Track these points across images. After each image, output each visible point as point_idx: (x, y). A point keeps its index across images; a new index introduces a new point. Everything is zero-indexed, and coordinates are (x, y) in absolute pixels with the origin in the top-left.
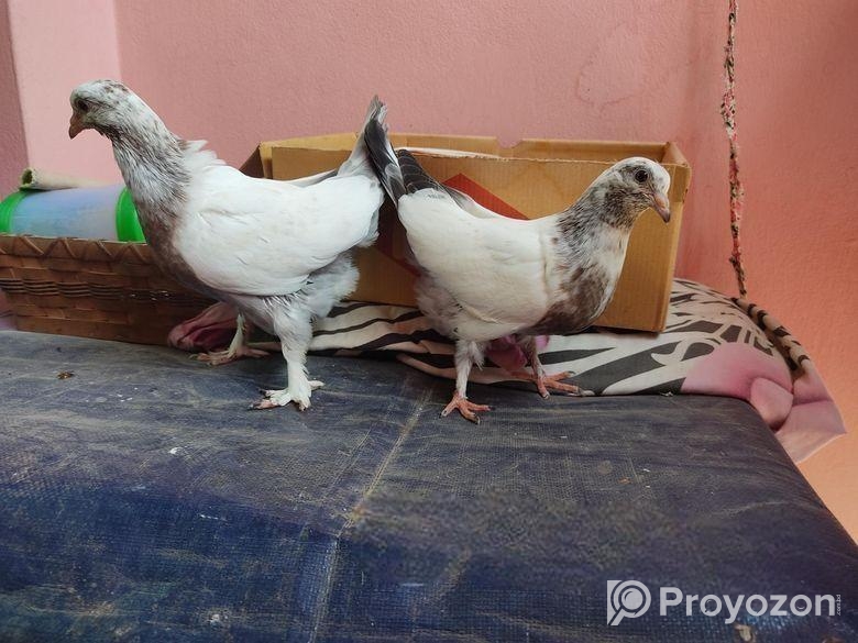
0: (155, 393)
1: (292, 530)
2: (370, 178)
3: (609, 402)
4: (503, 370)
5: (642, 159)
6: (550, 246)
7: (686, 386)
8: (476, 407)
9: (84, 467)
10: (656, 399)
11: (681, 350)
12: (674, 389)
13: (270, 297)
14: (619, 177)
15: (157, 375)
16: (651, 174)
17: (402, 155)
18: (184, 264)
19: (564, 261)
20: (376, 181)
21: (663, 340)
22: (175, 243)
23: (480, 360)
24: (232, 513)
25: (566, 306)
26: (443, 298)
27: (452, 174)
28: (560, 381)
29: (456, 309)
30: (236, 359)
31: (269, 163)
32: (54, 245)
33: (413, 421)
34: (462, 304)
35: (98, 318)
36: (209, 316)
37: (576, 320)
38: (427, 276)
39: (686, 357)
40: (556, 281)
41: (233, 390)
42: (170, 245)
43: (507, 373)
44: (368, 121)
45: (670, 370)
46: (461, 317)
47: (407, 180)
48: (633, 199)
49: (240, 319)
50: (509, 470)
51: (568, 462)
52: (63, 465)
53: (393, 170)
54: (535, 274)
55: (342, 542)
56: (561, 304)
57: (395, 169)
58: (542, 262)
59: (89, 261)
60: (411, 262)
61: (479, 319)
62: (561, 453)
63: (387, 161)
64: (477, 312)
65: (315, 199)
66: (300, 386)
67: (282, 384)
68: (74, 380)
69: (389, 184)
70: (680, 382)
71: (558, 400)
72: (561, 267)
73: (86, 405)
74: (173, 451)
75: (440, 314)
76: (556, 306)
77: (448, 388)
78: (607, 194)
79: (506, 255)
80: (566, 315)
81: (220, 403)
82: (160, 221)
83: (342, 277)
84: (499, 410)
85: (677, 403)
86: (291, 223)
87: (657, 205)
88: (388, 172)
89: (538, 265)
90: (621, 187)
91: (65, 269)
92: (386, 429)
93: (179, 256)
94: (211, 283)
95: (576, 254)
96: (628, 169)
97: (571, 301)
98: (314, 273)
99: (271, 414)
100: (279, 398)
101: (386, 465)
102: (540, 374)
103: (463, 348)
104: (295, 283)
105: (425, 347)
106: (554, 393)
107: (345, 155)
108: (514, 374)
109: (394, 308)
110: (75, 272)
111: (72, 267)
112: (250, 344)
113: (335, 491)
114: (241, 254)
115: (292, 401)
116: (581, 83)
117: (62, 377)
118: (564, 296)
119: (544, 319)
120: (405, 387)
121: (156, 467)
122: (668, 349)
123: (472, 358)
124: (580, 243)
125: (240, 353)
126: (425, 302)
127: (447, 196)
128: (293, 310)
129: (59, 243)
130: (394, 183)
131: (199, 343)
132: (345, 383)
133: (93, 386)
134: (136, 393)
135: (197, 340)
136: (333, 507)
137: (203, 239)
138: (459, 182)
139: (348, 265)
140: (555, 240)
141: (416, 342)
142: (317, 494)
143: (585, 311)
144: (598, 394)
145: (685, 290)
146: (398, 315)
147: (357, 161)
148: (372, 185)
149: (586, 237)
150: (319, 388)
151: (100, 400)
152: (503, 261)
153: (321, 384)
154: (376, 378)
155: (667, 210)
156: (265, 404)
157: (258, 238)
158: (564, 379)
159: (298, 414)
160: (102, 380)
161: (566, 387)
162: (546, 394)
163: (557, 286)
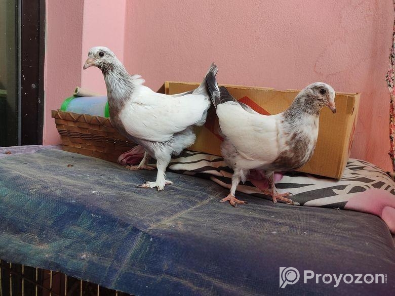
0: (102, 177)
1: (125, 225)
2: (205, 96)
3: (306, 208)
4: (257, 189)
5: (323, 83)
6: (280, 125)
7: (347, 205)
8: (238, 201)
9: (56, 192)
10: (331, 210)
11: (348, 189)
12: (341, 206)
13: (155, 142)
14: (311, 91)
15: (106, 170)
16: (328, 91)
17: (222, 88)
18: (122, 124)
19: (286, 130)
20: (208, 97)
21: (340, 183)
22: (120, 116)
23: (244, 179)
24: (104, 215)
25: (288, 153)
26: (231, 149)
27: (243, 96)
28: (285, 197)
29: (236, 154)
30: (140, 169)
31: (168, 89)
32: (80, 116)
33: (205, 202)
34: (239, 151)
35: (94, 149)
36: (134, 151)
37: (293, 161)
38: (226, 140)
39: (350, 192)
40: (283, 141)
41: (133, 180)
42: (118, 117)
43: (259, 190)
44: (208, 72)
45: (340, 197)
46: (238, 158)
47: (222, 98)
48: (318, 102)
49: (146, 153)
50: (238, 223)
51: (268, 224)
52: (49, 190)
53: (216, 93)
54: (272, 138)
55: (144, 233)
56: (285, 152)
57: (217, 93)
58: (276, 133)
59: (92, 124)
60: (220, 134)
61: (246, 158)
62: (266, 221)
63: (214, 89)
64: (245, 155)
65: (179, 102)
66: (161, 181)
67: (154, 180)
68: (73, 167)
69: (214, 100)
70: (344, 203)
71: (280, 204)
72: (286, 134)
73: (73, 176)
74: (93, 192)
75: (229, 157)
76: (283, 153)
77: (227, 191)
78: (306, 100)
79: (260, 129)
80: (288, 157)
81: (126, 183)
82: (117, 107)
83: (189, 137)
84: (249, 204)
85: (340, 213)
86: (168, 111)
87: (330, 105)
88: (214, 94)
89: (274, 134)
90: (312, 96)
91: (83, 127)
92: (190, 202)
93: (120, 121)
94: (131, 133)
95: (292, 127)
96: (316, 88)
97: (291, 151)
98: (176, 134)
99: (145, 190)
100: (151, 184)
101: (183, 213)
102: (275, 192)
103: (236, 173)
104: (167, 137)
105: (222, 174)
106: (280, 201)
107: (197, 86)
108: (262, 191)
109: (213, 156)
110: (87, 129)
111: (86, 126)
112: (148, 165)
113: (152, 216)
114: (145, 122)
115: (156, 187)
116: (317, 65)
117: (69, 166)
118: (287, 148)
119: (277, 160)
120: (209, 189)
121: (83, 196)
122: (342, 187)
123: (240, 178)
124: (294, 122)
125: (143, 167)
126: (224, 152)
127: (238, 104)
128: (165, 149)
129: (82, 116)
130: (216, 98)
131: (129, 162)
132: (183, 184)
133: (79, 171)
134: (95, 175)
135: (128, 160)
136: (147, 221)
137: (130, 114)
138: (246, 100)
139: (191, 133)
140: (282, 122)
141: (219, 171)
142: (143, 215)
143: (297, 157)
144: (302, 204)
145: (361, 165)
146: (213, 159)
147: (201, 89)
148: (206, 99)
149: (297, 119)
150: (170, 184)
151: (79, 175)
152: (259, 131)
153: (171, 182)
154: (197, 184)
155: (334, 108)
156: (144, 185)
157: (153, 116)
158: (286, 196)
159: (156, 192)
160: (84, 169)
161: (287, 200)
162: (275, 201)
163: (284, 143)
